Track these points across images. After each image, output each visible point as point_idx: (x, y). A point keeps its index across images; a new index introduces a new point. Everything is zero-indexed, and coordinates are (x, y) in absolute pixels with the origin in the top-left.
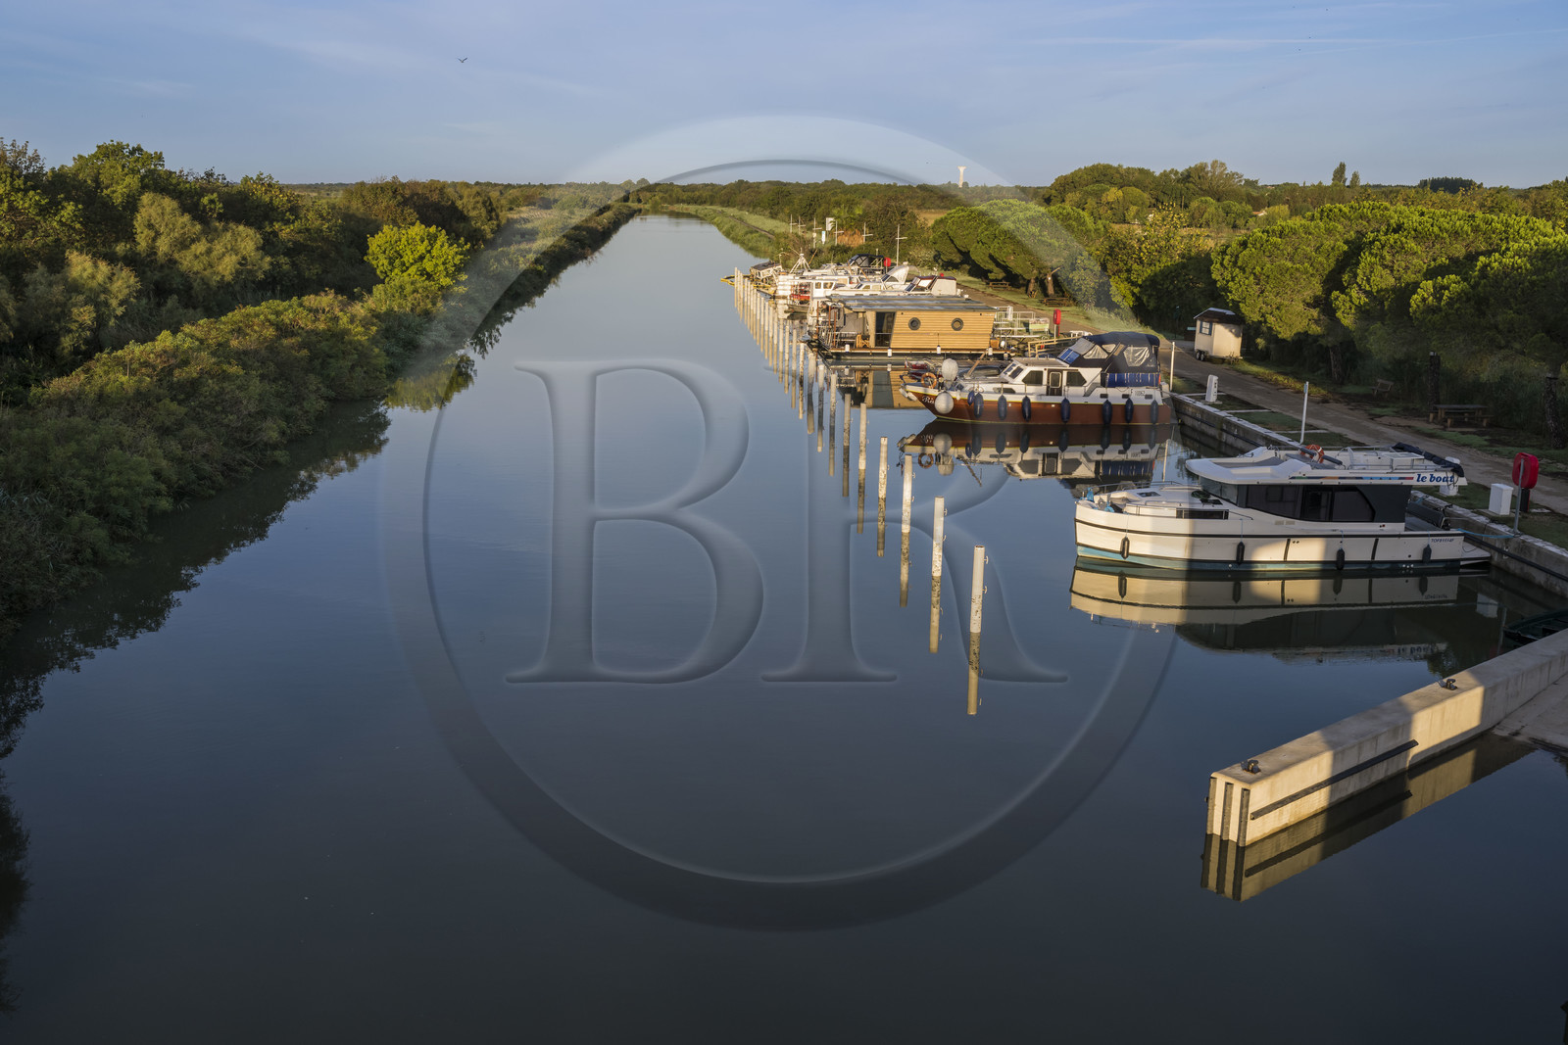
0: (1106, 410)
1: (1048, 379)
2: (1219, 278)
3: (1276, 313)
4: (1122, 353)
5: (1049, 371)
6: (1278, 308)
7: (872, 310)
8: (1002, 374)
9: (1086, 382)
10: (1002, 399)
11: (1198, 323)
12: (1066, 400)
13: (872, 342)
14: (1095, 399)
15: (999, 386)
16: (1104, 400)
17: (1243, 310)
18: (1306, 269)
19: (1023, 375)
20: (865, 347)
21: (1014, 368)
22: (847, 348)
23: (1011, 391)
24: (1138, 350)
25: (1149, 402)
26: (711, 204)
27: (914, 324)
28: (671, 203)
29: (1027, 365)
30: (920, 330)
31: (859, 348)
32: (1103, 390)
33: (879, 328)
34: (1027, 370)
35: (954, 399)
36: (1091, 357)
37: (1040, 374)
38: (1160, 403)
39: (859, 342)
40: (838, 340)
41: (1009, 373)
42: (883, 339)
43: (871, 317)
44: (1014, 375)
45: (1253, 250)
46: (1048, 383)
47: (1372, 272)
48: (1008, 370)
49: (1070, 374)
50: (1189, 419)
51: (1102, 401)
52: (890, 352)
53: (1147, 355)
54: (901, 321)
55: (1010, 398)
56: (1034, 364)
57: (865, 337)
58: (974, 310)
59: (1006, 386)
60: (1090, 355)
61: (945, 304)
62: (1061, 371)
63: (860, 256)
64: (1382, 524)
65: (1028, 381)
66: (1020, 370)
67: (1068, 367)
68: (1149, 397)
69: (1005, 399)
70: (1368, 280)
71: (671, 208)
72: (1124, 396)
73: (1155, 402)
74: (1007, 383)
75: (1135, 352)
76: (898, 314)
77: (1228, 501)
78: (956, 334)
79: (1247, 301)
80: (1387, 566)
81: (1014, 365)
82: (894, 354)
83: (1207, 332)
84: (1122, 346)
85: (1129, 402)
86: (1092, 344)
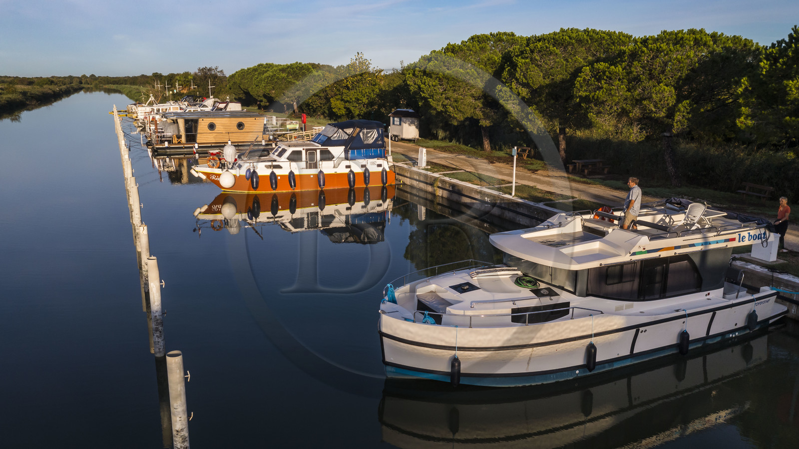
0: (351, 177)
1: (306, 157)
2: (412, 83)
3: (455, 104)
4: (358, 134)
5: (307, 150)
6: (456, 101)
7: (182, 118)
8: (271, 155)
9: (333, 157)
10: (273, 173)
11: (391, 118)
12: (321, 172)
13: (183, 139)
14: (342, 169)
15: (270, 163)
16: (349, 169)
17: (431, 103)
18: (473, 73)
19: (287, 154)
20: (179, 143)
21: (280, 150)
22: (166, 144)
23: (279, 167)
24: (370, 132)
25: (380, 169)
26: (126, 84)
27: (212, 126)
28: (105, 84)
29: (289, 146)
30: (216, 130)
31: (175, 144)
32: (347, 163)
33: (187, 130)
34: (290, 150)
35: (235, 176)
36: (336, 139)
37: (300, 153)
38: (388, 170)
39: (175, 141)
40: (160, 139)
41: (276, 154)
42: (191, 138)
43: (181, 122)
44: (280, 155)
45: (436, 62)
46: (307, 159)
47: (527, 69)
48: (276, 151)
49: (322, 152)
50: (408, 179)
51: (347, 171)
52: (196, 146)
53: (376, 136)
54: (203, 124)
55: (278, 172)
56: (295, 146)
57: (179, 137)
58: (250, 116)
59: (274, 163)
60: (335, 137)
61: (233, 115)
62: (316, 150)
63: (188, 96)
64: (707, 293)
65: (290, 159)
66: (284, 151)
67: (320, 147)
68: (380, 166)
69: (275, 174)
70: (524, 76)
71: (105, 86)
72: (363, 166)
73: (384, 170)
74: (275, 161)
75: (368, 133)
76: (200, 120)
77: (563, 288)
78: (240, 132)
79: (435, 97)
80: (719, 339)
81: (279, 147)
82: (199, 147)
83: (398, 123)
84: (358, 130)
85: (367, 170)
86: (336, 129)
